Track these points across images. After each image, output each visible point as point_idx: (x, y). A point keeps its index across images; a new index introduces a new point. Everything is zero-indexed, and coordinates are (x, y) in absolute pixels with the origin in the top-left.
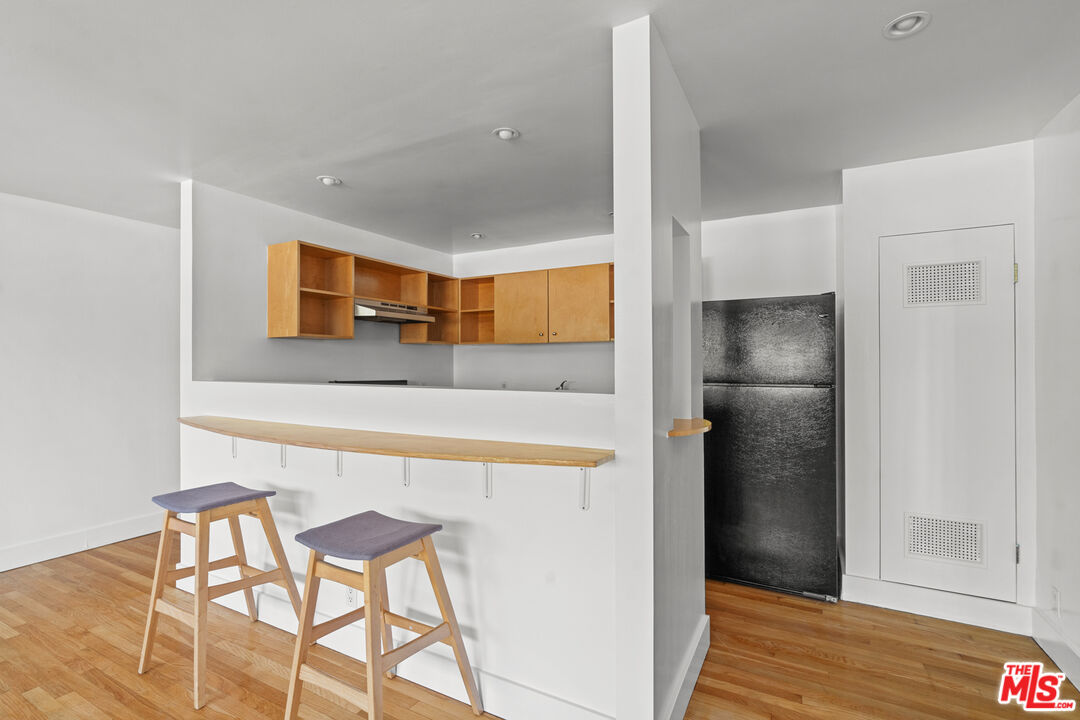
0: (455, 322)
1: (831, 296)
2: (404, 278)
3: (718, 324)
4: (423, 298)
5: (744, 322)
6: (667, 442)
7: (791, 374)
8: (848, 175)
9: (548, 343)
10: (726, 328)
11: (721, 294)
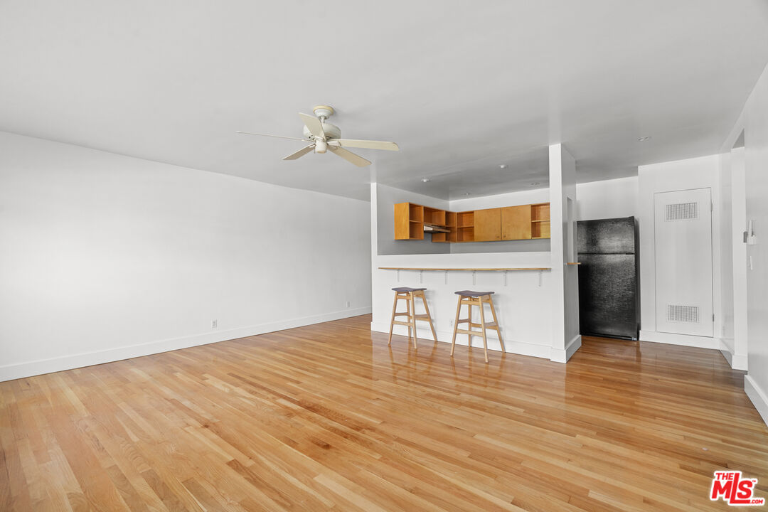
0: (454, 232)
1: (633, 217)
2: (433, 213)
3: (583, 230)
4: (443, 223)
5: (595, 229)
6: (567, 267)
7: (616, 250)
8: (641, 168)
9: (501, 241)
10: (587, 231)
11: (584, 218)
